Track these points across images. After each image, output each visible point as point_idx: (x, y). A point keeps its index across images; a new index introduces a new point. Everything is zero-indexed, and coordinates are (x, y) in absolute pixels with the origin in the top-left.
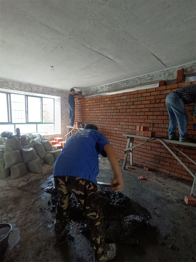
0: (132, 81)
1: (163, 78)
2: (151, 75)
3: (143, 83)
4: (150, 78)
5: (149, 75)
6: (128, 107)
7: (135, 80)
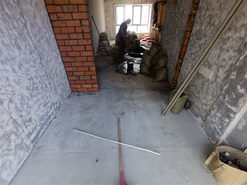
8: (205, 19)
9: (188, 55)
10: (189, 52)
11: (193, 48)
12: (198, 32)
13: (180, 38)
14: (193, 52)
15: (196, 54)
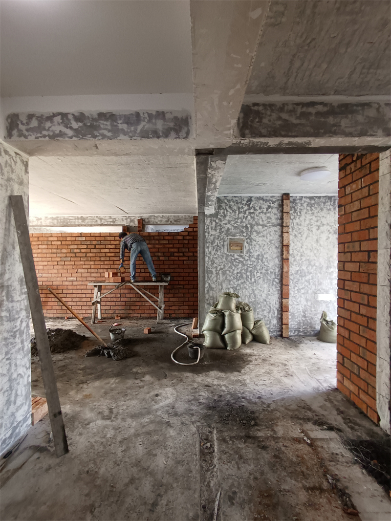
0: (90, 219)
1: (126, 223)
2: (113, 218)
3: (104, 224)
4: (111, 220)
5: (110, 217)
6: (88, 251)
7: (94, 219)
8: (303, 262)
9: (294, 292)
10: (294, 289)
11: (299, 284)
12: (300, 271)
13: (267, 280)
14: (301, 287)
15: (306, 288)
